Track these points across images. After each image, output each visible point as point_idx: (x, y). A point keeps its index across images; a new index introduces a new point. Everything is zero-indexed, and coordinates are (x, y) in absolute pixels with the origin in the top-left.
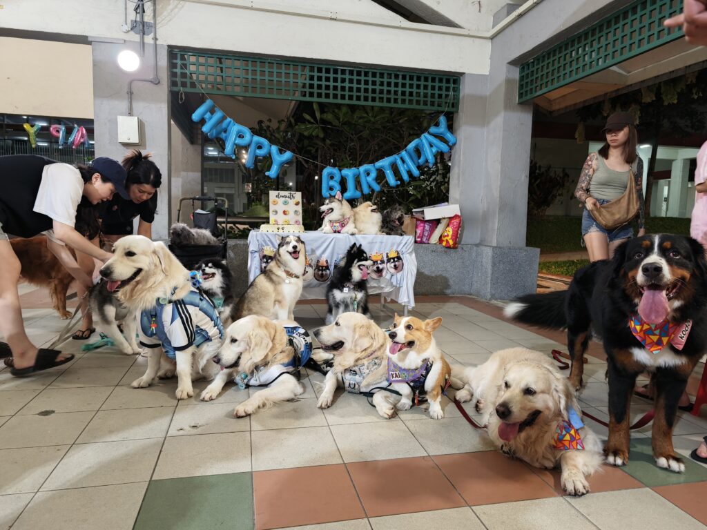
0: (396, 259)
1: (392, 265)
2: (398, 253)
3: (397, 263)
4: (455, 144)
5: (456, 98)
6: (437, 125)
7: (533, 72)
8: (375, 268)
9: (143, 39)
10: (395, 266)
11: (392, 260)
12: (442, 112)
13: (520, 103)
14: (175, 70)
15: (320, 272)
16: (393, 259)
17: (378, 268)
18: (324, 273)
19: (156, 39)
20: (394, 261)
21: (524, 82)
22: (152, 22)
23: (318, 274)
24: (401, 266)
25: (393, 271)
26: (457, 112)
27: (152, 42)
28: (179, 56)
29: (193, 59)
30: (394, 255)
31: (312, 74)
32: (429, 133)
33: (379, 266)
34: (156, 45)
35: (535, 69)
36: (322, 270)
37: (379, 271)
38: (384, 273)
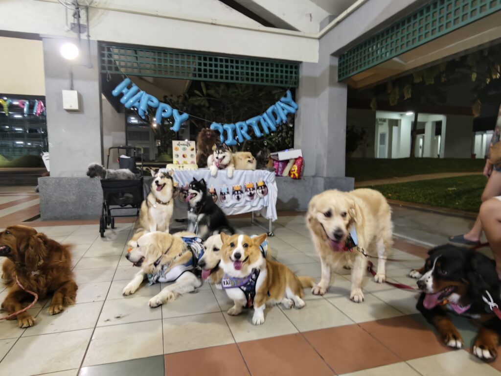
0: (263, 187)
2: (264, 183)
3: (263, 190)
4: (297, 109)
5: (297, 78)
6: (286, 96)
7: (347, 60)
8: (248, 193)
9: (79, 37)
11: (260, 188)
12: (288, 88)
13: (339, 82)
14: (103, 58)
16: (261, 187)
17: (251, 193)
18: (213, 197)
19: (89, 36)
20: (262, 188)
21: (341, 68)
22: (86, 24)
24: (266, 191)
26: (298, 88)
27: (86, 38)
28: (106, 49)
29: (116, 51)
30: (260, 184)
31: (200, 61)
32: (281, 101)
33: (252, 191)
34: (89, 40)
35: (348, 58)
37: (251, 195)
38: (255, 196)
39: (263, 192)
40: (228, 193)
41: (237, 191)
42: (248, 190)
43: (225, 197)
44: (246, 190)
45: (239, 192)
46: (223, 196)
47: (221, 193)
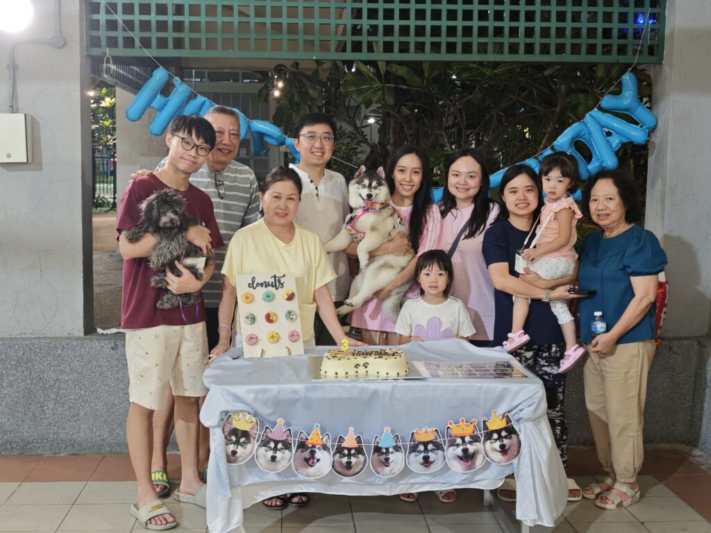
0: (504, 434)
1: (497, 445)
2: (509, 421)
3: (506, 441)
4: (652, 131)
5: (658, 33)
6: (618, 92)
8: (459, 451)
10: (502, 447)
11: (495, 436)
12: (628, 65)
14: (95, 17)
15: (345, 460)
16: (499, 432)
17: (466, 451)
18: (353, 460)
20: (500, 438)
23: (341, 463)
24: (515, 448)
25: (498, 457)
26: (660, 63)
30: (496, 424)
32: (601, 109)
33: (468, 446)
36: (349, 455)
37: (467, 457)
38: (479, 461)
39: (503, 450)
40: (397, 448)
41: (426, 444)
42: (459, 441)
43: (387, 460)
44: (453, 444)
45: (430, 447)
46: (383, 457)
47: (377, 449)
